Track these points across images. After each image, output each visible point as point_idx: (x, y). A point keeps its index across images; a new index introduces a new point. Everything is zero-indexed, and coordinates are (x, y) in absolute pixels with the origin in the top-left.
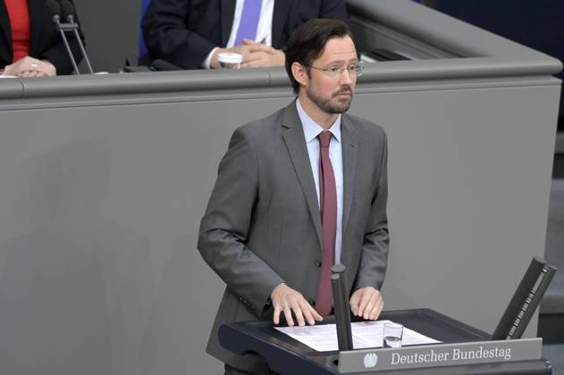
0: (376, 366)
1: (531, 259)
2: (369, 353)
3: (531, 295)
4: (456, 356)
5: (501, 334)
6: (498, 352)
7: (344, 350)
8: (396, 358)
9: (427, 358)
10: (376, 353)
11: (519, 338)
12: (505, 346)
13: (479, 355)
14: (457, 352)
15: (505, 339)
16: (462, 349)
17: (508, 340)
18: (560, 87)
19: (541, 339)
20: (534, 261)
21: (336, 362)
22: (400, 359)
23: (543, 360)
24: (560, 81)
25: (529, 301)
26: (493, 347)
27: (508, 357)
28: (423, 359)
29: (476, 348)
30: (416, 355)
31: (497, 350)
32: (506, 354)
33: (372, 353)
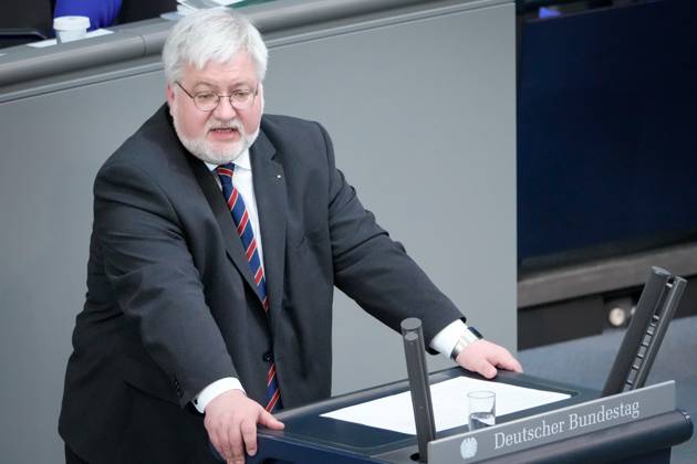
0: (476, 455)
4: (574, 424)
6: (624, 409)
7: (434, 439)
8: (500, 438)
9: (539, 432)
10: (475, 436)
11: (642, 385)
12: (629, 400)
13: (601, 418)
14: (574, 417)
16: (581, 412)
19: (673, 382)
22: (505, 441)
23: (678, 410)
25: (651, 331)
26: (617, 403)
27: (636, 415)
28: (533, 435)
29: (596, 409)
30: (524, 431)
31: (622, 407)
32: (633, 411)
33: (470, 437)
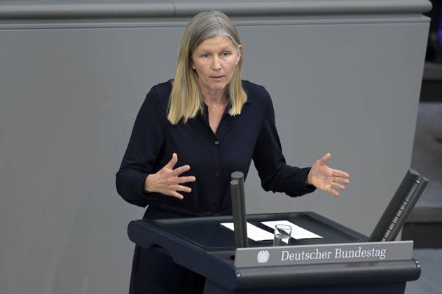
0: (267, 262)
1: (407, 171)
2: (262, 250)
3: (405, 203)
4: (338, 255)
5: (378, 236)
6: (375, 252)
7: (240, 247)
8: (286, 254)
9: (313, 256)
10: (269, 250)
11: (393, 240)
12: (381, 248)
13: (358, 255)
14: (339, 251)
15: (380, 240)
16: (344, 249)
17: (383, 242)
18: (429, 24)
19: (412, 242)
20: (409, 173)
21: (233, 258)
22: (289, 256)
23: (413, 260)
24: (429, 19)
25: (403, 208)
26: (371, 248)
27: (383, 257)
28: (309, 256)
29: (356, 248)
30: (303, 254)
31: (373, 250)
32: (381, 254)
33: (265, 250)
